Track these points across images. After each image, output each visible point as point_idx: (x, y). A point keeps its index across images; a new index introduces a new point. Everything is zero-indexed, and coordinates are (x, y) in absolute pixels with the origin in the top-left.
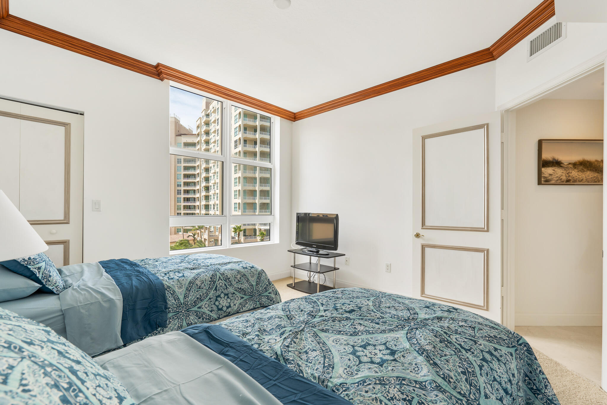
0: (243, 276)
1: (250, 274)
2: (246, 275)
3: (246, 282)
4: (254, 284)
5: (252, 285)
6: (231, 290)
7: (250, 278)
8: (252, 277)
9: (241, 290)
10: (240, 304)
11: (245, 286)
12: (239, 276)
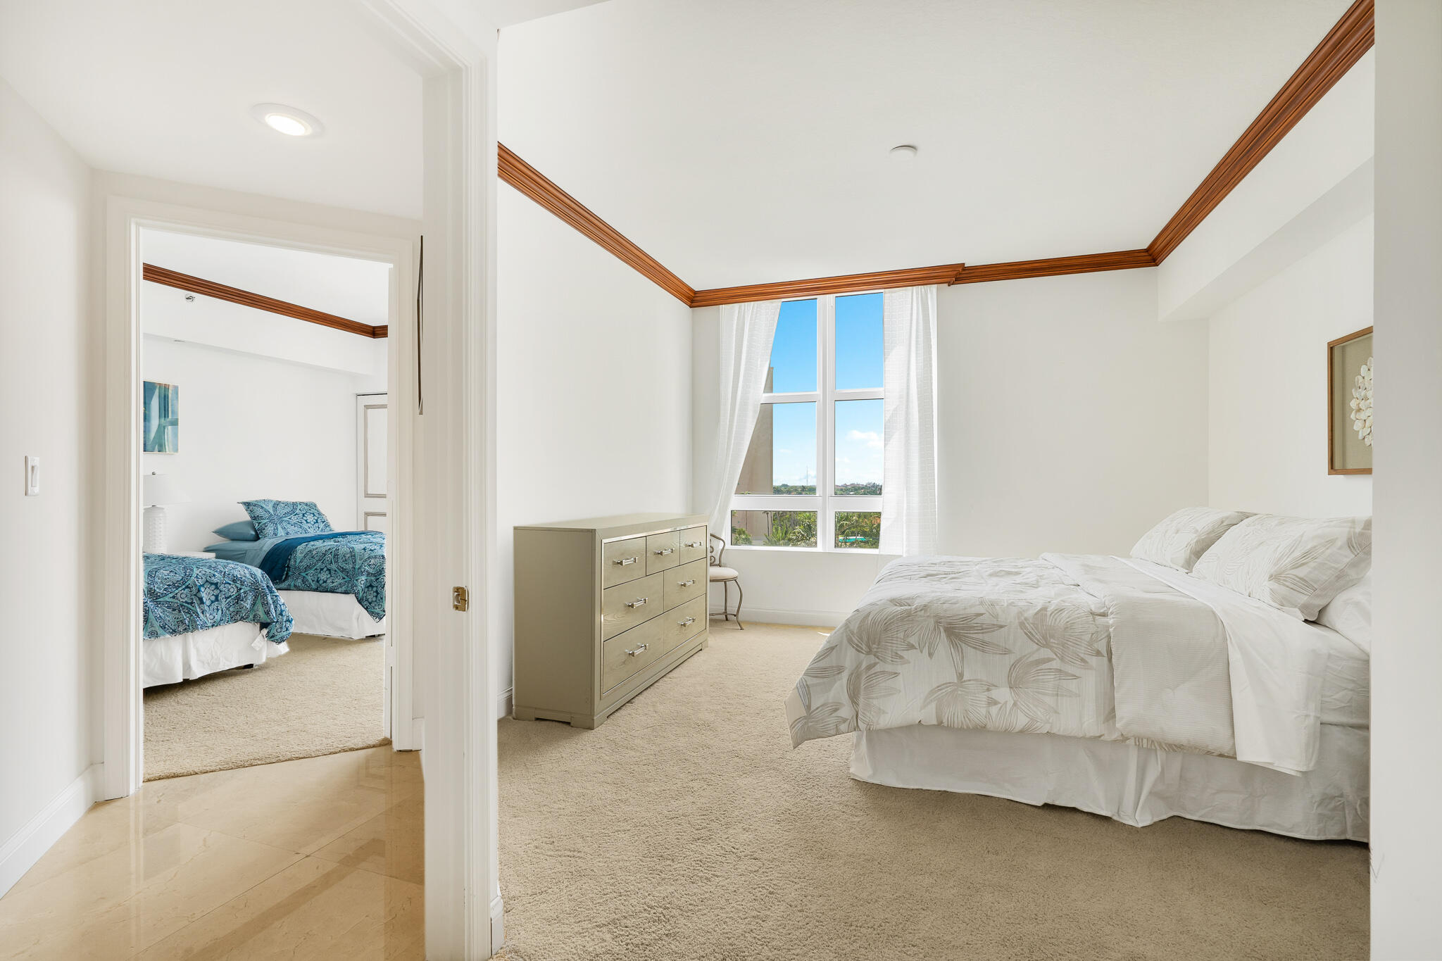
1: (361, 555)
2: (356, 556)
3: (352, 562)
4: (357, 567)
5: (355, 568)
6: (334, 566)
7: (358, 560)
8: (361, 559)
9: (343, 570)
10: (340, 584)
12: (348, 555)
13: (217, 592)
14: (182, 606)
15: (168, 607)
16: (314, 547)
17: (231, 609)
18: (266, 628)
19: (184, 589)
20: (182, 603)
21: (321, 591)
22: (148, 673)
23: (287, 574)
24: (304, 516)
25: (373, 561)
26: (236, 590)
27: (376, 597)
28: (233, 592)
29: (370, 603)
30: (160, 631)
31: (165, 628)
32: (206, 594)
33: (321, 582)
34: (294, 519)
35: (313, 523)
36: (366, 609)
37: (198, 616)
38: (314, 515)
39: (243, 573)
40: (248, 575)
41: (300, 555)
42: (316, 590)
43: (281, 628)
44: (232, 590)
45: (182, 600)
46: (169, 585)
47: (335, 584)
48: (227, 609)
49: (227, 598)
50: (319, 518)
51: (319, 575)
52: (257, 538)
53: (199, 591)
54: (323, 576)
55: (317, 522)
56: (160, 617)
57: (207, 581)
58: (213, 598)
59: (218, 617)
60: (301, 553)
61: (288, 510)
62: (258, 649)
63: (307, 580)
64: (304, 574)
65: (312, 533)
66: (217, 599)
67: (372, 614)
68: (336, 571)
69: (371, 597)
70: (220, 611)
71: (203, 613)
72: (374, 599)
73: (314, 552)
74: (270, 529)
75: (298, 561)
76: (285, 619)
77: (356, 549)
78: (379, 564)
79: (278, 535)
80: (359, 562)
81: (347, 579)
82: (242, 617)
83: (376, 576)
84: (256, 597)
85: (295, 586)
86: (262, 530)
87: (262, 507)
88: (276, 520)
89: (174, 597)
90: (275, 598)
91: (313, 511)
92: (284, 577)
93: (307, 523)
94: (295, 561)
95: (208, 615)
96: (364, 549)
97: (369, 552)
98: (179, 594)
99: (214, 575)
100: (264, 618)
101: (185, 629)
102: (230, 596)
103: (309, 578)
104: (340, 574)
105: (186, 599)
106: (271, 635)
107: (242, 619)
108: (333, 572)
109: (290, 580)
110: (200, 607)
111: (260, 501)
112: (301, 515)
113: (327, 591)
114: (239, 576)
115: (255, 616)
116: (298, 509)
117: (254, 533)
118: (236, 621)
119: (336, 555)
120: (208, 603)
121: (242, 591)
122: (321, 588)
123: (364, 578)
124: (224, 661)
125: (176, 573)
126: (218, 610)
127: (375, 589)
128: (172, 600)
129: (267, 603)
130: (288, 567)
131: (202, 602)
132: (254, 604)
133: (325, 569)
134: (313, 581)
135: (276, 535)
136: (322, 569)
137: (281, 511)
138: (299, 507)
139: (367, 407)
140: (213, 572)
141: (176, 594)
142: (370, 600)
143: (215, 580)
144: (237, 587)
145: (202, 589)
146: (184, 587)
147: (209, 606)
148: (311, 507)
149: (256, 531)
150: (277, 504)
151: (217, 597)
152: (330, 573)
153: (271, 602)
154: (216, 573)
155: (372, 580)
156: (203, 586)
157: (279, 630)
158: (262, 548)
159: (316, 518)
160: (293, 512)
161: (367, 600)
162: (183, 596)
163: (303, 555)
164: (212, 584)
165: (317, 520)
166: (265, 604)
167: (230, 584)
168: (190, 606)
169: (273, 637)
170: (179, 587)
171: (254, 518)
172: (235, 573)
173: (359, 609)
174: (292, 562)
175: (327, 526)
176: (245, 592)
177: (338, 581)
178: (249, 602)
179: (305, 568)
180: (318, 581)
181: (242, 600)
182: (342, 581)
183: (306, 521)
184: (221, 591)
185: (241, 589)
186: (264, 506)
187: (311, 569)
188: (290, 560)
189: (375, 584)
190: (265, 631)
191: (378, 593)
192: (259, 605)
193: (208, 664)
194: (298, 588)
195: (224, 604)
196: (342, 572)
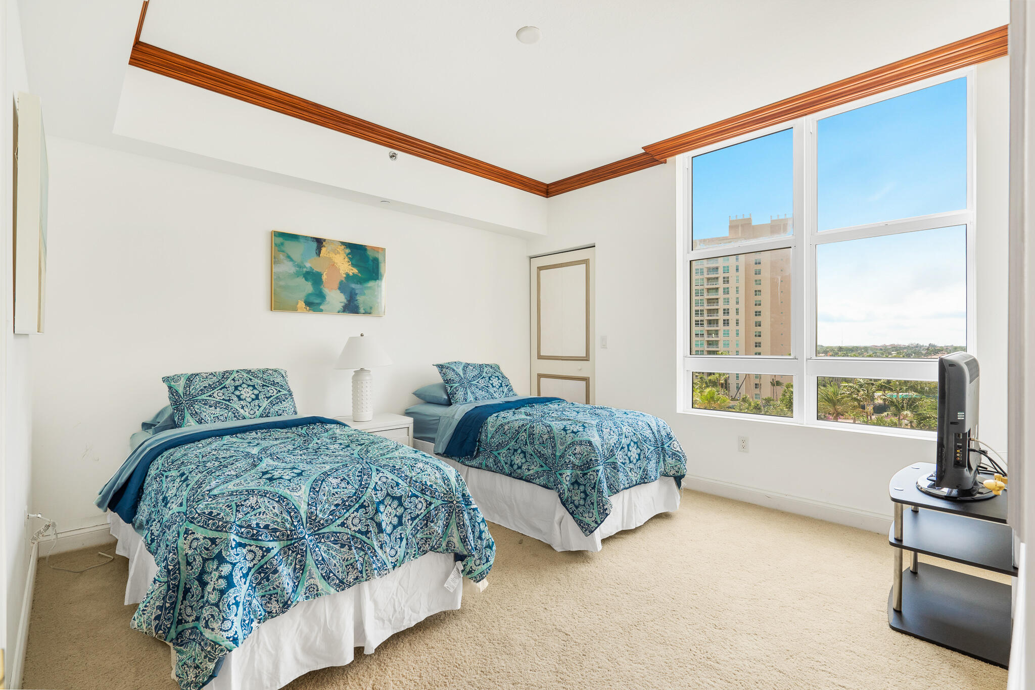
0: (550, 438)
1: (562, 439)
2: (556, 438)
3: (551, 448)
4: (558, 454)
5: (555, 455)
6: (529, 449)
7: (558, 445)
8: (562, 444)
9: (541, 456)
10: (537, 472)
11: (548, 452)
12: (546, 437)
13: (400, 510)
14: (353, 537)
15: (335, 542)
16: (506, 421)
17: (419, 536)
18: (462, 560)
19: (357, 510)
20: (353, 533)
21: (514, 477)
22: (308, 649)
23: (478, 449)
24: (490, 379)
25: (578, 449)
26: (425, 505)
27: (585, 499)
28: (421, 509)
29: (577, 507)
30: (322, 585)
31: (329, 578)
32: (386, 517)
33: (515, 467)
34: (482, 383)
35: (497, 387)
36: (572, 514)
37: (375, 553)
38: (499, 379)
39: (433, 478)
40: (440, 481)
41: (491, 429)
42: (510, 475)
43: (480, 559)
44: (419, 506)
45: (353, 528)
46: (337, 505)
47: (531, 472)
48: (414, 536)
49: (413, 519)
50: (504, 382)
51: (513, 457)
52: (449, 403)
53: (377, 511)
54: (518, 460)
55: (501, 386)
56: (323, 559)
57: (388, 494)
58: (395, 521)
59: (401, 552)
60: (492, 427)
61: (476, 373)
62: (452, 591)
63: (500, 462)
64: (496, 453)
65: (499, 399)
66: (400, 523)
67: (580, 523)
68: (531, 455)
69: (578, 498)
70: (404, 541)
71: (381, 548)
72: (582, 502)
73: (506, 427)
74: (460, 394)
75: (489, 436)
76: (485, 543)
77: (554, 428)
78: (586, 453)
79: (468, 401)
80: (560, 448)
81: (545, 468)
82: (433, 547)
83: (582, 470)
84: (450, 514)
85: (487, 466)
86: (453, 394)
87: (454, 370)
88: (466, 383)
89: (343, 524)
90: (473, 513)
91: (497, 374)
92: (475, 454)
93: (493, 387)
94: (487, 436)
95: (388, 550)
96: (565, 430)
97: (572, 435)
98: (350, 519)
99: (398, 484)
100: (459, 547)
101: (357, 578)
102: (418, 516)
103: (502, 459)
104: (537, 459)
105: (359, 527)
106: (467, 569)
107: (433, 549)
108: (528, 456)
109: (481, 457)
110: (377, 539)
111: (452, 363)
112: (487, 378)
113: (521, 479)
114: (429, 483)
115: (448, 543)
116: (484, 373)
117: (446, 398)
118: (425, 552)
119: (531, 435)
120: (389, 529)
121: (433, 506)
122: (514, 473)
123: (568, 472)
124: (410, 612)
125: (348, 483)
126: (401, 539)
127: (582, 488)
128: (340, 529)
129: (463, 525)
130: (479, 441)
131: (381, 530)
132: (447, 526)
133: (519, 451)
134: (506, 463)
135: (466, 400)
136: (515, 450)
137: (471, 374)
138: (485, 369)
139: (540, 268)
140: (396, 479)
141: (347, 519)
142: (576, 503)
143: (398, 492)
144: (426, 501)
145: (382, 508)
146: (357, 506)
147: (390, 535)
148: (496, 368)
149: (448, 395)
150: (467, 366)
151: (400, 518)
152: (525, 457)
153: (467, 522)
154: (400, 481)
155: (577, 475)
156: (382, 502)
157: (478, 562)
158: (454, 415)
159: (500, 382)
160: (480, 375)
161: (573, 502)
162: (356, 521)
163: (494, 429)
164: (394, 498)
165: (501, 384)
166: (461, 526)
167: (417, 497)
168: (364, 538)
169: (470, 572)
170: (350, 506)
171: (447, 381)
172: (425, 479)
173: (561, 512)
174: (483, 437)
175: (510, 390)
176: (436, 508)
177: (534, 469)
178: (440, 523)
179: (497, 446)
180: (512, 465)
181: (432, 522)
182: (540, 469)
183: (492, 384)
184: (406, 509)
185: (431, 504)
186: (455, 368)
187: (503, 447)
188: (481, 433)
189: (581, 480)
190: (460, 565)
191: (587, 495)
192: (453, 527)
193: (390, 621)
194: (488, 469)
195: (409, 528)
196: (539, 457)
